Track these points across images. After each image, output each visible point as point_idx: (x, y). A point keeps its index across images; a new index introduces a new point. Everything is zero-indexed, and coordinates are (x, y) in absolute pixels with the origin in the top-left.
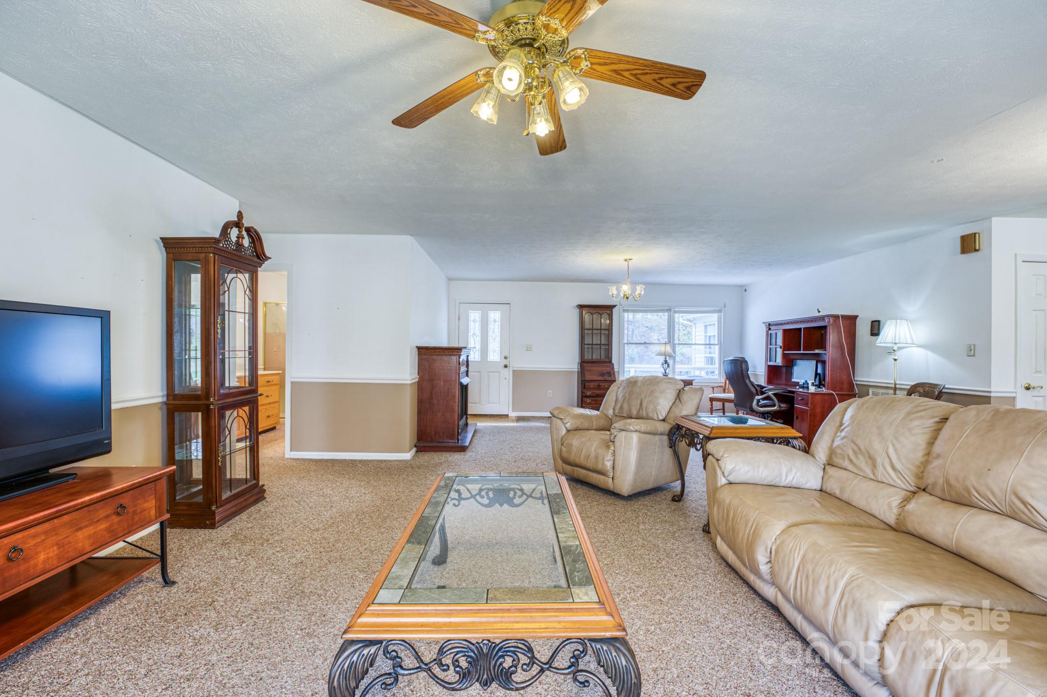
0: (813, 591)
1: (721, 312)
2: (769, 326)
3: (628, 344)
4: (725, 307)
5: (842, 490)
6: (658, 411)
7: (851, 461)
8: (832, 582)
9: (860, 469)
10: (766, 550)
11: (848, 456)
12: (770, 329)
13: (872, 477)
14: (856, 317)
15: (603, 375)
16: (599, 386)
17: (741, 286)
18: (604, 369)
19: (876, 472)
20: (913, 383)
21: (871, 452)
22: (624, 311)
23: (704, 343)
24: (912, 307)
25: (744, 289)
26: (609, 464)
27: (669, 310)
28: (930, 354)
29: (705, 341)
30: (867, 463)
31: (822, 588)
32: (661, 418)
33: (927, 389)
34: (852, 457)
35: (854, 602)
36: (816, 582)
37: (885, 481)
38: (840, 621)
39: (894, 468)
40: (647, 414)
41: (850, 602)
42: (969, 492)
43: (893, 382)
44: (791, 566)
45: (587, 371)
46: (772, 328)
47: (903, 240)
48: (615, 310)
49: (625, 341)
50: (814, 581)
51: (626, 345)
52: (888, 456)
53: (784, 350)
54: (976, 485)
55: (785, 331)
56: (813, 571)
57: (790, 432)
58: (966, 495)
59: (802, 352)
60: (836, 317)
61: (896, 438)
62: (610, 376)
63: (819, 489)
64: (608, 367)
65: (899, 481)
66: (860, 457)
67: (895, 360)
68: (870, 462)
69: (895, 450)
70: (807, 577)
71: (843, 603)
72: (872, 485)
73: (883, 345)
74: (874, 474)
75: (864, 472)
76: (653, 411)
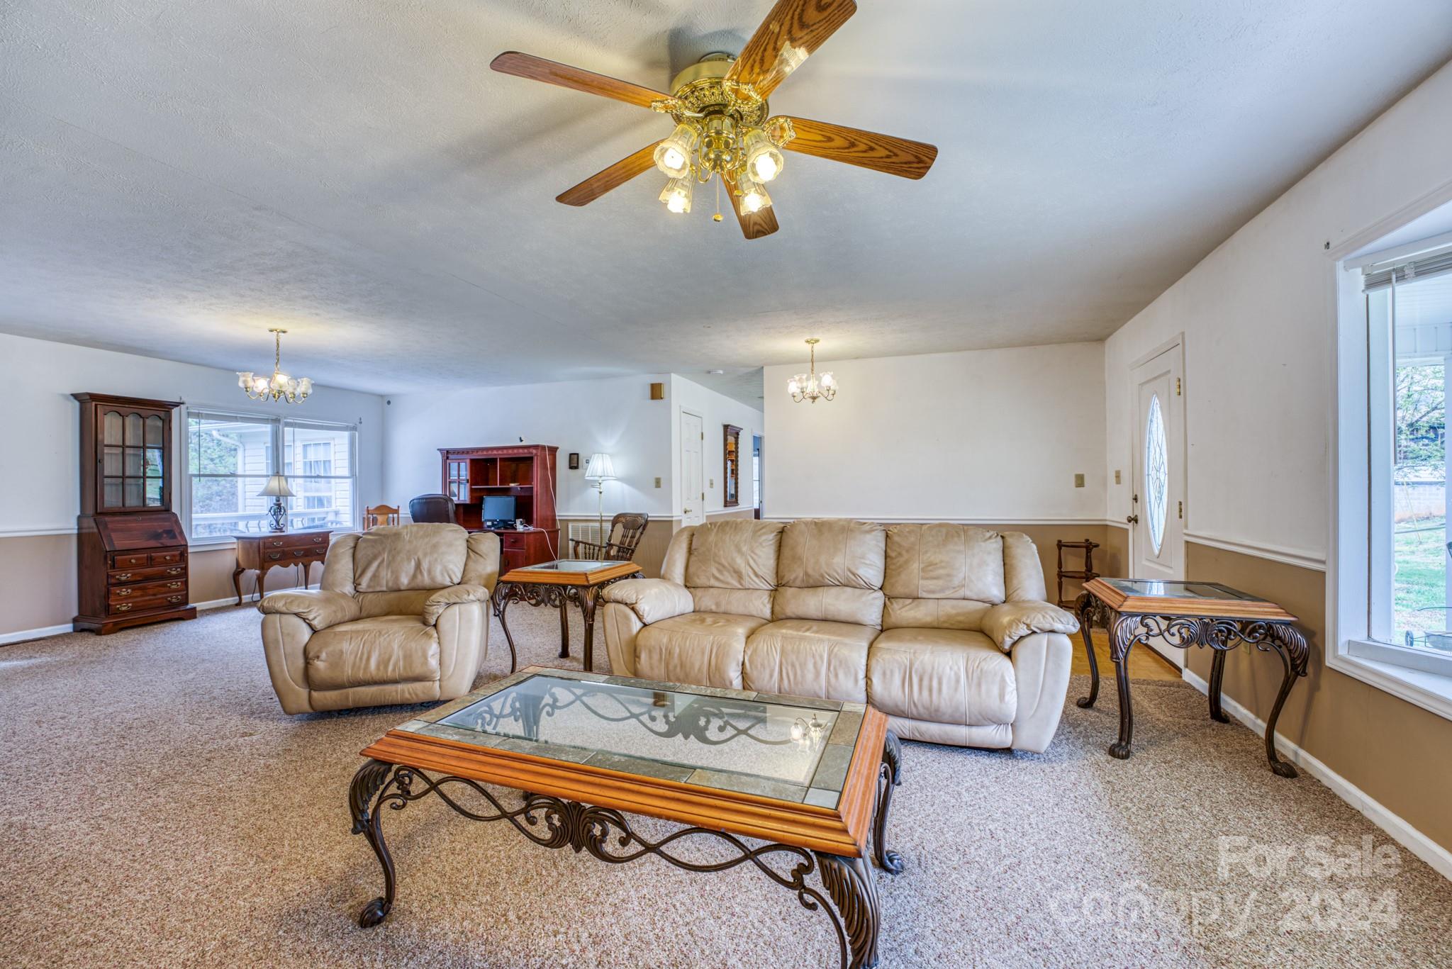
0: (802, 672)
1: (356, 430)
2: (447, 455)
3: (199, 476)
4: (361, 423)
5: (718, 604)
6: (450, 572)
7: (717, 579)
8: (818, 658)
9: (728, 583)
10: (738, 665)
11: (713, 575)
12: (448, 458)
13: (740, 587)
14: (557, 448)
15: (157, 536)
16: (151, 559)
17: (382, 396)
18: (158, 525)
19: (742, 582)
20: (615, 515)
21: (736, 567)
22: (189, 415)
23: (302, 474)
24: (609, 443)
25: (386, 401)
26: (433, 662)
27: (276, 421)
28: (626, 487)
29: (305, 471)
30: (732, 576)
31: (810, 666)
32: (456, 580)
33: (628, 518)
34: (717, 575)
35: (841, 662)
36: (803, 666)
37: (751, 587)
38: (833, 680)
39: (756, 575)
40: (433, 579)
41: (838, 663)
42: (823, 577)
43: (598, 514)
44: (772, 664)
45: (114, 531)
46: (450, 456)
47: (602, 377)
48: (175, 411)
49: (193, 469)
50: (800, 665)
51: (195, 480)
52: (751, 567)
53: (471, 485)
54: (828, 571)
55: (472, 461)
56: (797, 658)
57: (633, 567)
58: (821, 579)
59: (498, 486)
60: (543, 448)
61: (753, 552)
62: (174, 537)
63: (692, 610)
64: (164, 520)
65: (761, 584)
66: (726, 573)
67: (601, 493)
68: (735, 575)
69: (754, 561)
70: (793, 666)
71: (832, 668)
72: (742, 593)
73: (592, 478)
74: (741, 584)
75: (732, 584)
76: (442, 574)
